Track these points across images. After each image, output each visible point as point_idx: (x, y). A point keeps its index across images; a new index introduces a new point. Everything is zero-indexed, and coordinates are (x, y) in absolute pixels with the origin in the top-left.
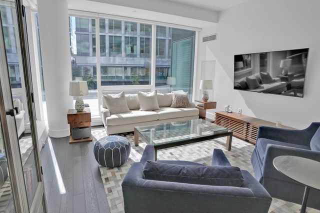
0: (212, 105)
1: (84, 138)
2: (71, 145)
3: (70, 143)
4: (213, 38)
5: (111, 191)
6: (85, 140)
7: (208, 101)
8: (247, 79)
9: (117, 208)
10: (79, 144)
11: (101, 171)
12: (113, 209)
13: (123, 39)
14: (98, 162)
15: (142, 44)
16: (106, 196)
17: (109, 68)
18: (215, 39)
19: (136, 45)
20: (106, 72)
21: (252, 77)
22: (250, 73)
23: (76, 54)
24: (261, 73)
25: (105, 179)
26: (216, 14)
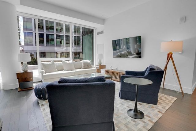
0: (104, 67)
1: (28, 88)
2: (20, 92)
3: (19, 91)
4: (102, 32)
5: (45, 110)
6: (29, 89)
7: (101, 65)
8: (120, 54)
9: (48, 116)
10: (25, 91)
11: (39, 102)
12: (45, 117)
13: (55, 36)
14: (37, 97)
15: (67, 39)
16: (42, 112)
17: (47, 53)
18: (103, 33)
19: (63, 39)
20: (45, 55)
21: (123, 53)
22: (122, 51)
23: (24, 45)
24: (127, 51)
25: (41, 105)
26: (103, 21)
